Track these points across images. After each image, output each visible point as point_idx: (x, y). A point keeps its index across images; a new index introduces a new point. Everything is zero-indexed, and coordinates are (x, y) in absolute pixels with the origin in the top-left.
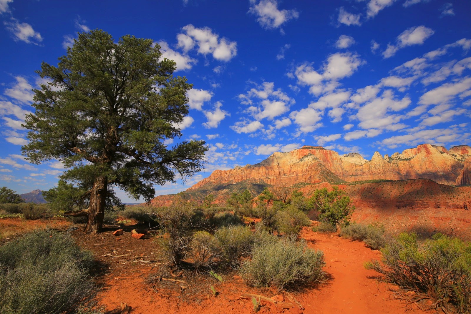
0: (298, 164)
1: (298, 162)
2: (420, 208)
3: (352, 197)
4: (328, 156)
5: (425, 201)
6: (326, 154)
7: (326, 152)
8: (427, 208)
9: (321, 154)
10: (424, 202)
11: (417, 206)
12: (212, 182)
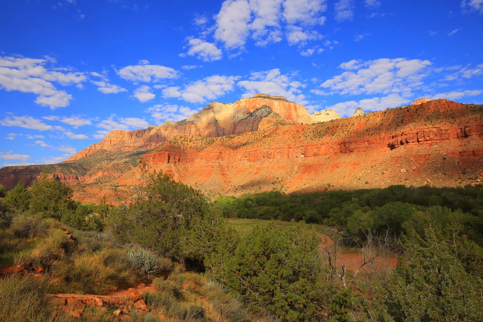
0: (246, 120)
1: (246, 118)
2: (433, 141)
3: (315, 139)
4: (292, 111)
5: (443, 128)
6: (289, 108)
7: (289, 106)
8: (445, 141)
9: (282, 107)
10: (441, 130)
11: (428, 138)
12: (106, 151)
